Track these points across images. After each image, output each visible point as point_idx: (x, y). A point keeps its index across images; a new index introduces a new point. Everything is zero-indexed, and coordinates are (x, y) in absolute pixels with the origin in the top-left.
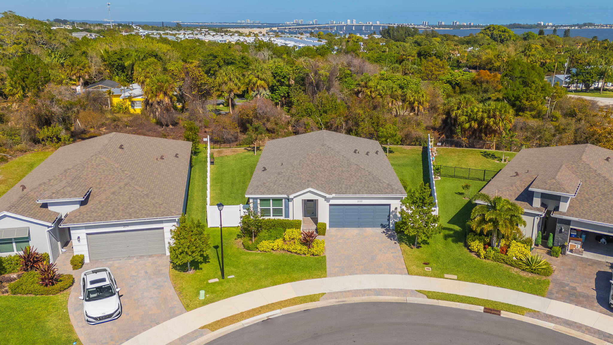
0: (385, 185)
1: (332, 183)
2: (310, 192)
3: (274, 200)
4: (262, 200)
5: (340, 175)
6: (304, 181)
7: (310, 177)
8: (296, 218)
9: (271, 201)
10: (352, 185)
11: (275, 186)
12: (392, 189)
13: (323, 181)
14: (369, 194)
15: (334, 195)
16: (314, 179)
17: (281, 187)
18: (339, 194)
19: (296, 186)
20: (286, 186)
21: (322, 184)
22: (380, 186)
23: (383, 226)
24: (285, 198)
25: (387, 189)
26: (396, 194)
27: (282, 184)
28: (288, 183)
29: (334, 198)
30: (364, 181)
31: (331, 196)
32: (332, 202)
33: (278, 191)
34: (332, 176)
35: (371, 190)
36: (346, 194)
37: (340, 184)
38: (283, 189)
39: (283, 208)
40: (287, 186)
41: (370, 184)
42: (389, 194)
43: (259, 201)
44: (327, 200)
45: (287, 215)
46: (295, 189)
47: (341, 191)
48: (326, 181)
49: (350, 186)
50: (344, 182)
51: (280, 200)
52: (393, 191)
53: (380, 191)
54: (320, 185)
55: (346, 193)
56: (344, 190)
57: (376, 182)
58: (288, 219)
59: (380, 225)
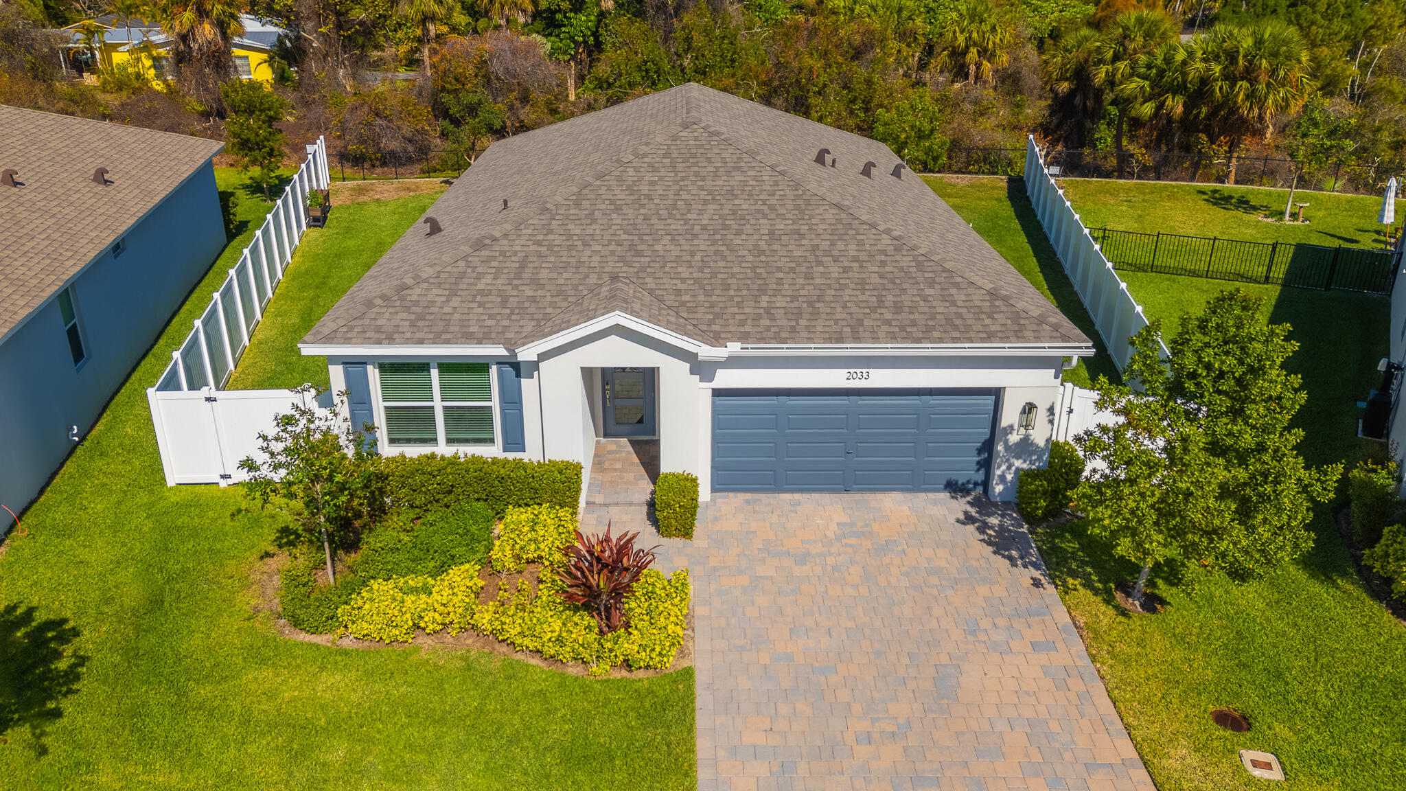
0: (978, 297)
1: (727, 287)
2: (618, 330)
3: (449, 367)
4: (390, 367)
5: (762, 252)
6: (593, 279)
7: (622, 259)
8: (557, 453)
9: (434, 373)
10: (820, 299)
11: (455, 302)
12: (1016, 317)
13: (683, 281)
14: (904, 339)
15: (734, 348)
16: (643, 269)
17: (481, 305)
18: (762, 339)
19: (553, 305)
20: (504, 303)
21: (678, 293)
22: (954, 304)
24: (500, 362)
25: (990, 316)
26: (1037, 339)
27: (490, 293)
28: (516, 287)
29: (733, 362)
30: (875, 279)
31: (719, 353)
32: (727, 378)
33: (463, 324)
34: (724, 258)
35: (914, 323)
36: (792, 340)
37: (763, 291)
38: (491, 317)
39: (495, 404)
40: (513, 301)
41: (904, 291)
42: (1002, 340)
43: (373, 374)
44: (703, 369)
45: (515, 440)
46: (547, 318)
47: (768, 328)
48: (697, 281)
49: (810, 304)
50: (780, 282)
51: (479, 367)
52: (1022, 328)
53: (956, 328)
54: (670, 300)
55: (792, 335)
56: (782, 322)
57: (931, 283)
58: (518, 455)
59: (945, 482)
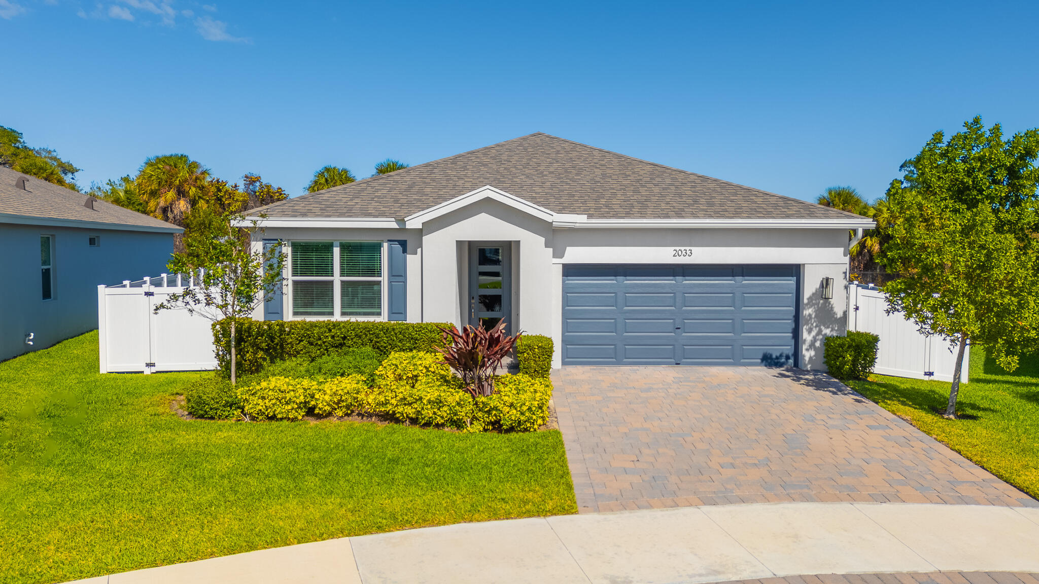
0: (773, 200)
1: (572, 196)
2: (488, 205)
3: (349, 242)
5: (597, 182)
8: (431, 318)
9: (337, 251)
10: (647, 200)
11: (357, 201)
12: (807, 208)
14: (719, 217)
17: (378, 202)
20: (396, 201)
23: (769, 361)
24: (391, 235)
26: (827, 217)
27: (384, 197)
28: (405, 195)
30: (688, 192)
33: (363, 209)
34: (568, 184)
35: (726, 211)
37: (600, 197)
38: (385, 206)
39: (384, 279)
40: (403, 201)
41: (713, 197)
43: (287, 248)
44: (556, 242)
45: (398, 308)
47: (608, 213)
48: (548, 193)
49: (639, 203)
50: (614, 194)
51: (372, 242)
52: (813, 213)
53: (759, 213)
55: (627, 215)
56: (620, 210)
57: (734, 194)
58: (402, 320)
59: (761, 357)
